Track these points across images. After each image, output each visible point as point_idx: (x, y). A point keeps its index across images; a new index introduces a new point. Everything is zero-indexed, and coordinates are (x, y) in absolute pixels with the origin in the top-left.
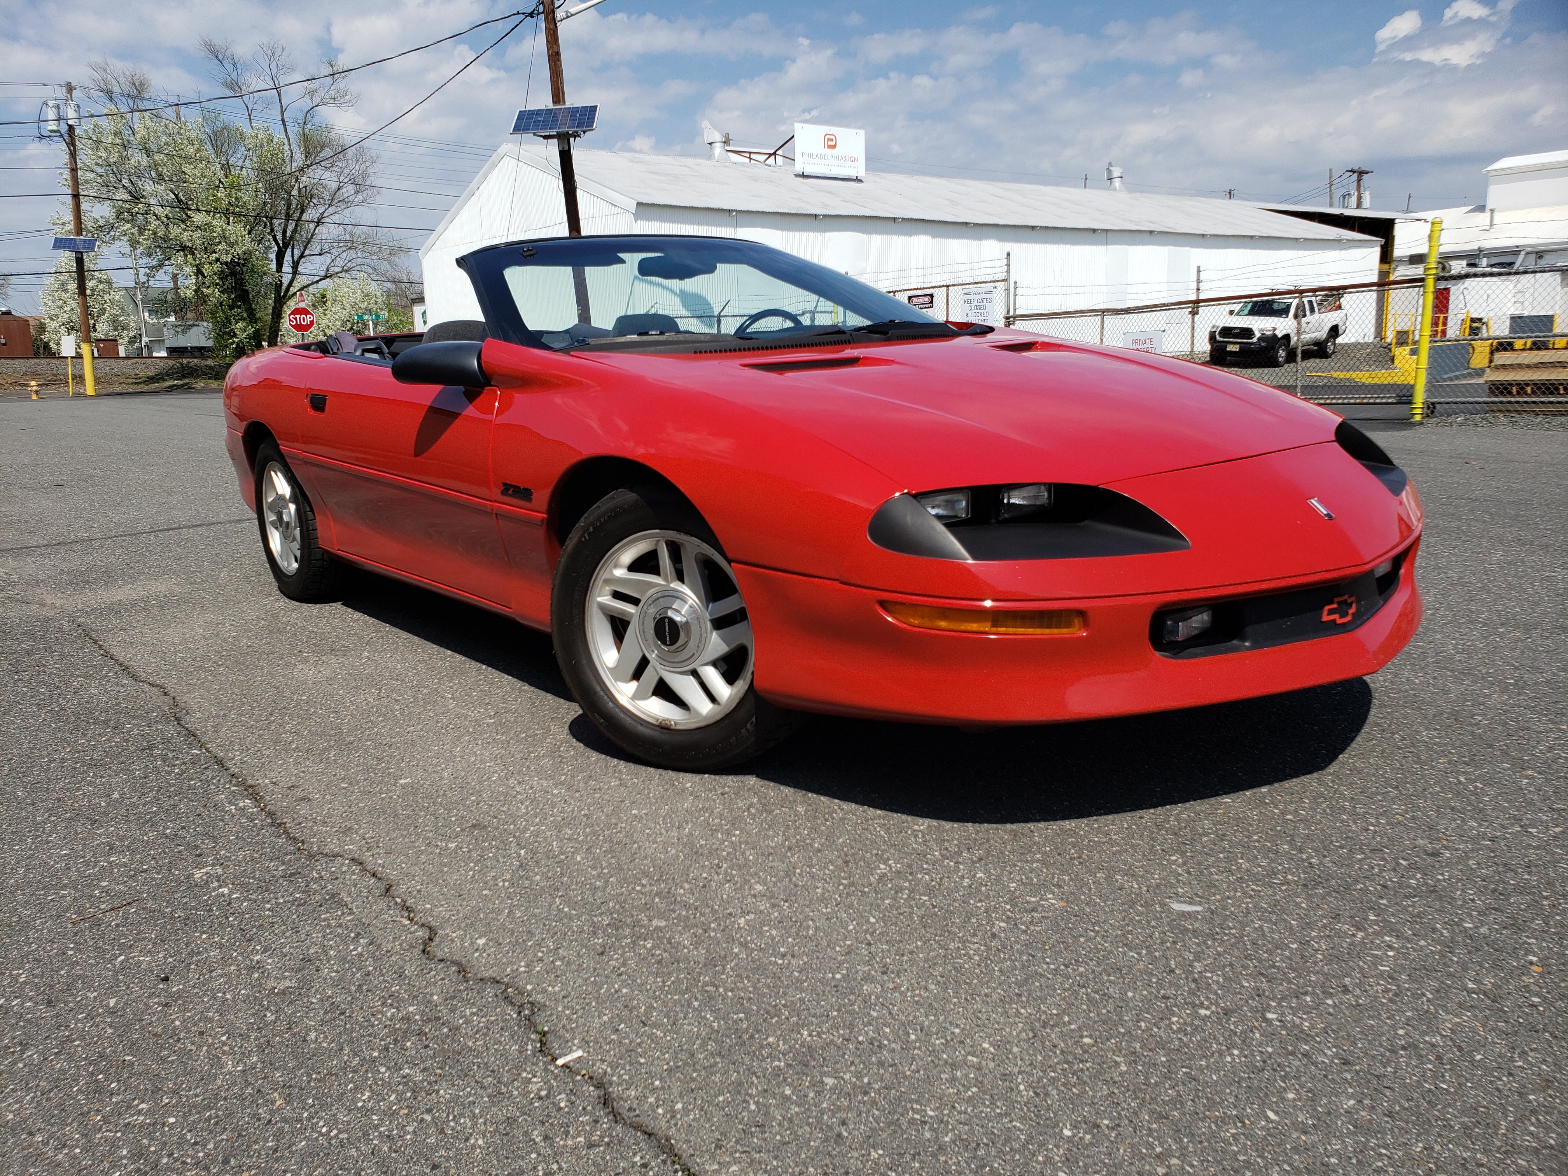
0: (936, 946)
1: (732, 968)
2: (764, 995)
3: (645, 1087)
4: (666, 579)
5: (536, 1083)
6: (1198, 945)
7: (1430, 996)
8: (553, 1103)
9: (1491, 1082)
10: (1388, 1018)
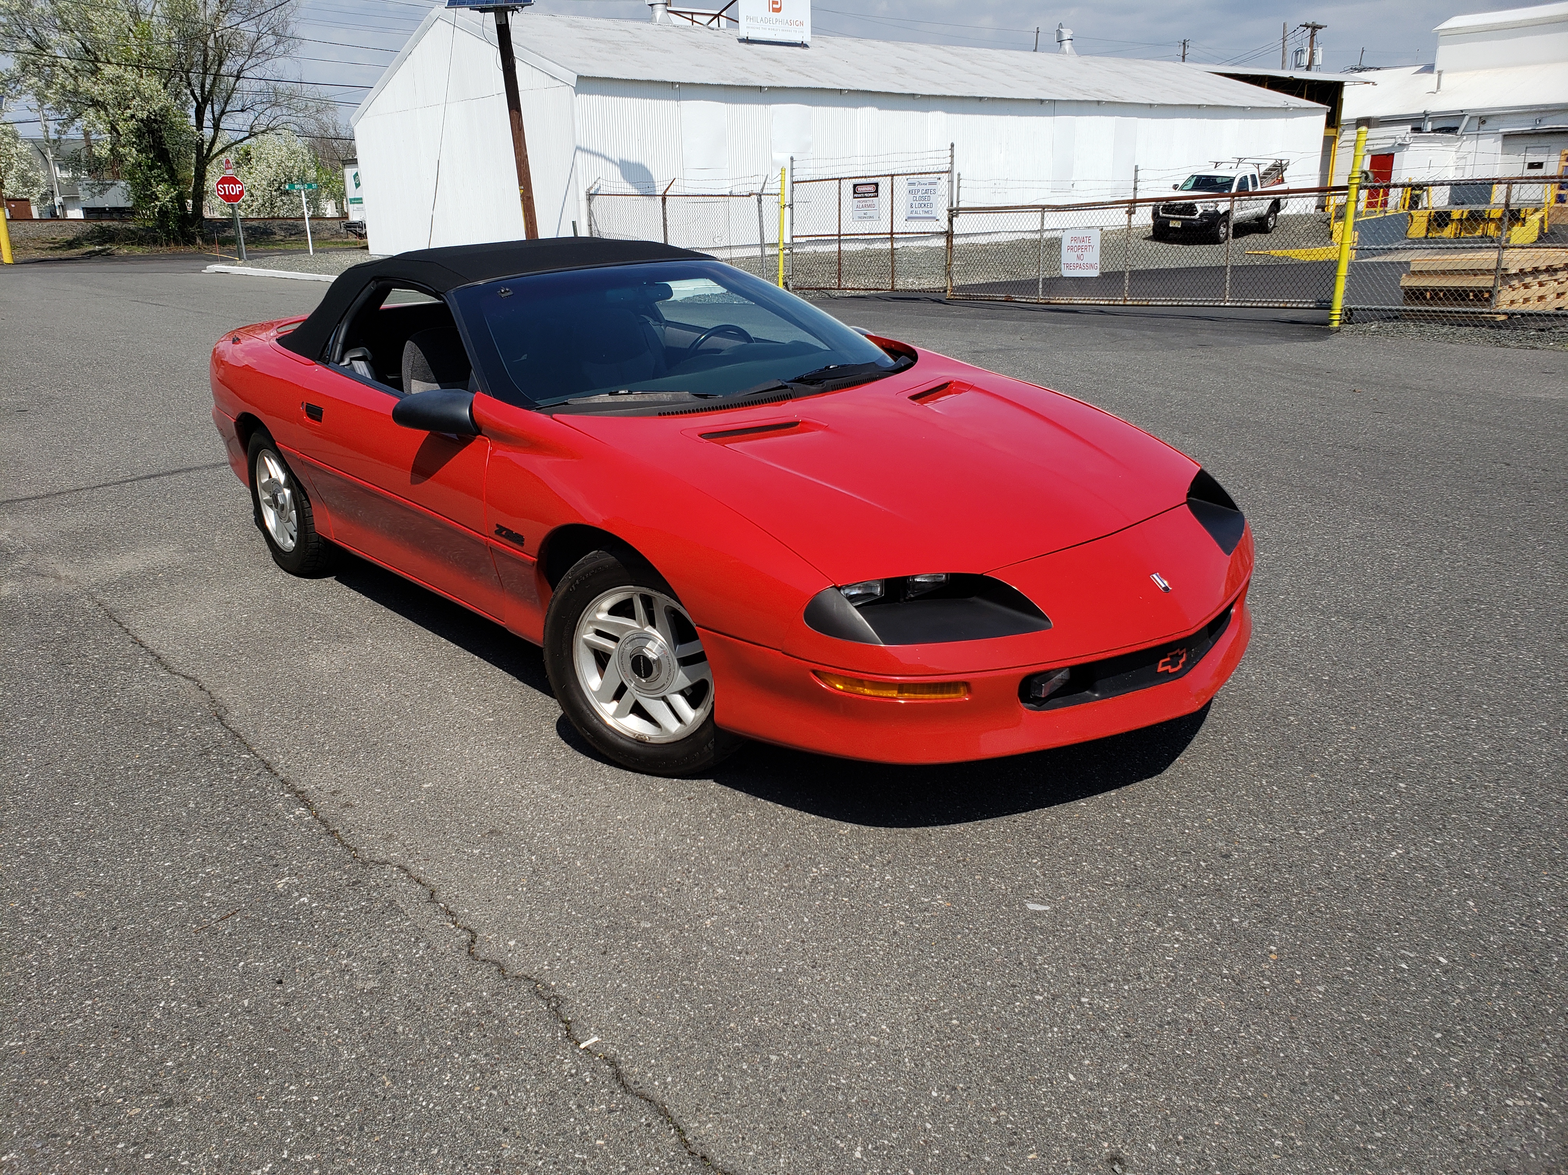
0: (852, 943)
1: (702, 965)
2: (726, 987)
3: (644, 1065)
4: (640, 624)
5: (567, 1063)
6: (1042, 940)
7: (1195, 981)
8: (581, 1079)
9: (1221, 1049)
10: (1163, 1000)
